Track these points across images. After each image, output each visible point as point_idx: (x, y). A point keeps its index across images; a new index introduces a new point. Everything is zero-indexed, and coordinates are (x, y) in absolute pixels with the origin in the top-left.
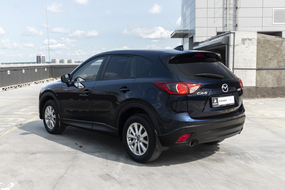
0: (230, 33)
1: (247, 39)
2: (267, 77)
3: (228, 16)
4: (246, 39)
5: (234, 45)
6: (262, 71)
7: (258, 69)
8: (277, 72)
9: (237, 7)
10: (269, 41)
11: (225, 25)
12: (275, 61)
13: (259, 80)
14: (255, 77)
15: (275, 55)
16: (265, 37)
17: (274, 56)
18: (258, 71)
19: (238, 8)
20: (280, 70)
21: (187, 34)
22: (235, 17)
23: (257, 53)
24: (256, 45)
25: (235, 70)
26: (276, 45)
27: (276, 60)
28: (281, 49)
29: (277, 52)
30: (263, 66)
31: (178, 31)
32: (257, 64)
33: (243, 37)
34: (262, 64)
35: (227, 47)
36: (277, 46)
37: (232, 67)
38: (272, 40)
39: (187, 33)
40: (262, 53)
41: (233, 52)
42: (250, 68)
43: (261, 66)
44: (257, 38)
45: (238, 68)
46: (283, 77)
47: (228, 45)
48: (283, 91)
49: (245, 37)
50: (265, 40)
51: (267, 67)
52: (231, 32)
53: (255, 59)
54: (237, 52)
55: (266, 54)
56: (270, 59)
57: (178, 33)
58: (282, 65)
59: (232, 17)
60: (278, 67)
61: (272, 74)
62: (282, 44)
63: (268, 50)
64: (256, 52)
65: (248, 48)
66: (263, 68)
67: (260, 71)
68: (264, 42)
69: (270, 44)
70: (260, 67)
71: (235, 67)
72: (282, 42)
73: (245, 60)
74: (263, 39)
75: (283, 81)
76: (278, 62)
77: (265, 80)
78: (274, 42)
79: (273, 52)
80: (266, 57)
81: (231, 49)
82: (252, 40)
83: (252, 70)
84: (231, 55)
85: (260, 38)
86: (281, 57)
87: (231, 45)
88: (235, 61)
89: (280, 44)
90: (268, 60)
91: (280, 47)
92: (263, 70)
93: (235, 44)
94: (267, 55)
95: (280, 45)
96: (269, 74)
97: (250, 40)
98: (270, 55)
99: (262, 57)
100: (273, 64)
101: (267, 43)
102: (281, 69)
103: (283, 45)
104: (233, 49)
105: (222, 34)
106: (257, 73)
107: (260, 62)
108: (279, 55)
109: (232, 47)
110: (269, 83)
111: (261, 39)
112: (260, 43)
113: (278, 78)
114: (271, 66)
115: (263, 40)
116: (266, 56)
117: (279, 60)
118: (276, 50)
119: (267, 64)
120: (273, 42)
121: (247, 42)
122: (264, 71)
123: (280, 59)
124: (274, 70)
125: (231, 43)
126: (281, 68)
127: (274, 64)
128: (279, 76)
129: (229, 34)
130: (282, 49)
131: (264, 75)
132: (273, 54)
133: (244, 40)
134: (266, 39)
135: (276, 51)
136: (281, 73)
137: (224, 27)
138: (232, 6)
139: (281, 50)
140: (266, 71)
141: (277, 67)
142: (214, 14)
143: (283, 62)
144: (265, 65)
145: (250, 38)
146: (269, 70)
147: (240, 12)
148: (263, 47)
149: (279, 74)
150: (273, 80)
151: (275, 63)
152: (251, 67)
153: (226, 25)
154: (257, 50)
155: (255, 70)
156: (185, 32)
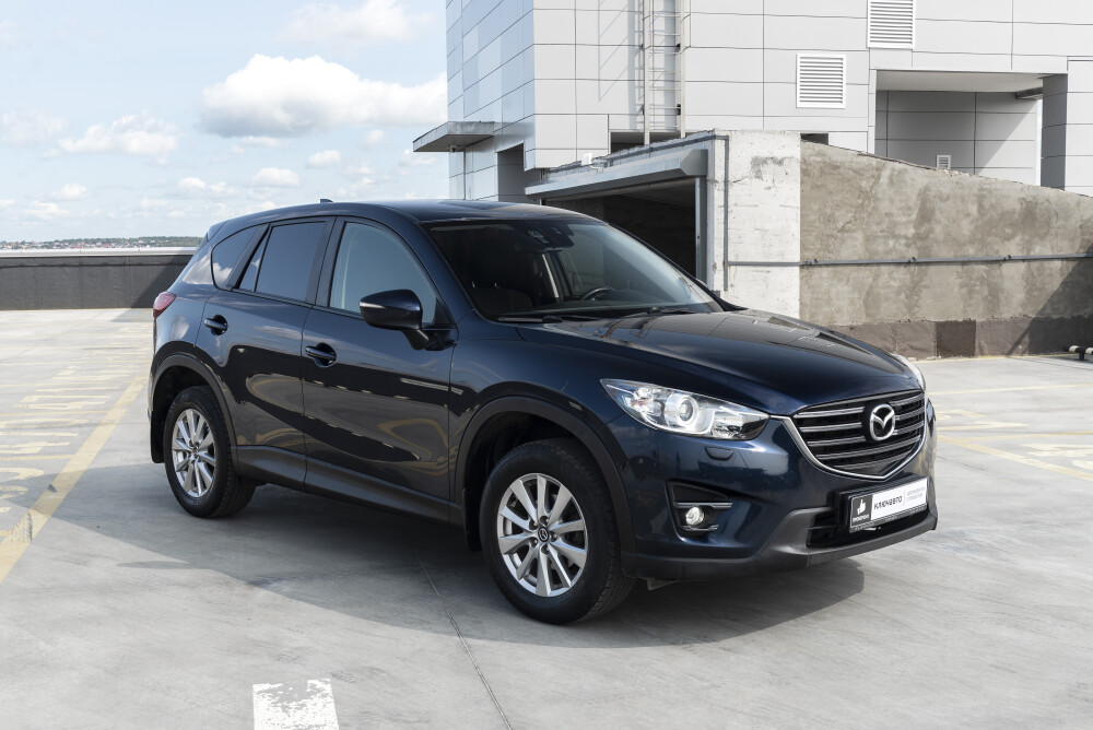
0: (714, 137)
1: (769, 161)
2: (834, 291)
3: (649, 76)
4: (765, 161)
5: (726, 182)
6: (816, 270)
7: (805, 265)
8: (865, 274)
9: (679, 46)
10: (838, 167)
11: (638, 108)
12: (859, 236)
13: (808, 302)
14: (796, 290)
15: (857, 217)
16: (824, 155)
17: (856, 220)
18: (805, 271)
19: (682, 47)
20: (875, 268)
21: (490, 137)
22: (672, 79)
23: (802, 208)
24: (799, 179)
25: (733, 268)
26: (861, 180)
27: (860, 232)
28: (876, 193)
29: (862, 205)
30: (821, 253)
31: (458, 128)
32: (804, 247)
33: (756, 154)
34: (819, 246)
35: (701, 186)
36: (864, 184)
37: (722, 258)
38: (847, 165)
39: (489, 133)
40: (816, 207)
41: (722, 203)
42: (781, 261)
43: (813, 254)
44: (802, 155)
45: (740, 260)
46: (882, 292)
47: (704, 179)
48: (885, 339)
49: (764, 153)
50: (824, 163)
51: (832, 258)
52: (716, 133)
53: (796, 228)
54: (736, 205)
55: (828, 211)
56: (842, 230)
57: (458, 133)
58: (881, 248)
59: (662, 78)
60: (868, 255)
61: (848, 281)
62: (879, 177)
63: (835, 198)
64: (799, 205)
65: (773, 189)
66: (820, 261)
67: (811, 269)
68: (822, 170)
69: (840, 177)
70: (810, 256)
71: (731, 258)
72: (878, 169)
73: (764, 231)
74: (819, 159)
75: (884, 305)
76: (868, 239)
77: (829, 302)
78: (855, 171)
79: (851, 206)
80: (829, 221)
81: (717, 195)
82: (785, 162)
83: (787, 268)
84: (717, 215)
85: (811, 155)
86: (877, 224)
87: (716, 182)
88: (730, 236)
89: (873, 176)
90: (835, 233)
91: (872, 188)
92: (820, 265)
93: (731, 178)
94: (832, 215)
95: (873, 180)
96: (840, 280)
97: (780, 163)
98: (843, 217)
99: (817, 224)
100: (852, 248)
101: (831, 174)
102: (878, 264)
103: (881, 181)
104: (722, 193)
105: (670, 142)
106: (801, 278)
107: (811, 239)
108: (870, 214)
109: (722, 185)
110: (839, 311)
111: (812, 158)
112: (809, 175)
113: (868, 294)
114: (846, 254)
115: (818, 162)
116: (830, 219)
117: (868, 233)
118: (859, 198)
119: (832, 247)
120: (851, 172)
121: (768, 170)
122: (825, 272)
123: (874, 228)
124: (855, 268)
125: (718, 173)
126: (877, 259)
127: (856, 246)
128: (871, 287)
129: (709, 142)
130: (880, 195)
131: (825, 285)
132: (850, 212)
133: (758, 163)
134: (827, 160)
135: (860, 201)
136: (876, 277)
137: (633, 115)
138: (660, 40)
139: (876, 199)
140: (830, 269)
141: (865, 258)
142: (600, 68)
143: (883, 240)
144: (827, 249)
145: (779, 155)
146: (840, 268)
147: (689, 62)
148: (818, 187)
149: (871, 280)
150: (852, 302)
151: (857, 243)
152: (783, 255)
153: (643, 109)
154: (802, 198)
155: (797, 269)
156: (483, 131)
